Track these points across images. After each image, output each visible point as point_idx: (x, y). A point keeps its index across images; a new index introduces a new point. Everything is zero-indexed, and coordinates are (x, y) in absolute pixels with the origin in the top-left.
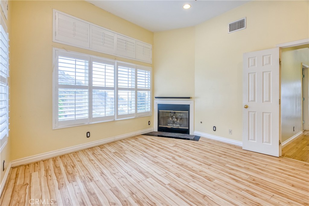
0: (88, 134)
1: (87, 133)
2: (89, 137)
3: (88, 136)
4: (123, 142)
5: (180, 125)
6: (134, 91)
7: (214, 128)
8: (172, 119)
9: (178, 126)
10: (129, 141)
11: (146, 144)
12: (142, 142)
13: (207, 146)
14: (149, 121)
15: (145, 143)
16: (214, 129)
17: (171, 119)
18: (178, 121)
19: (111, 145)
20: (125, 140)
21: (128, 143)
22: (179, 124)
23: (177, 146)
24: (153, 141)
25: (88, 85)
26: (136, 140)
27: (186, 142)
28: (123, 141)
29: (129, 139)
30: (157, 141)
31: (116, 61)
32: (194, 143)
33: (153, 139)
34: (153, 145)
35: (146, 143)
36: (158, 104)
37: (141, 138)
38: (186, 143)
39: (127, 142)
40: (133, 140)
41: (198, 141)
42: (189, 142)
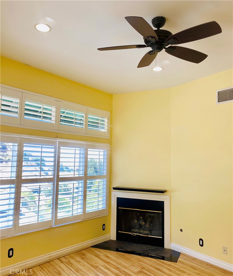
0: (11, 252)
1: (9, 250)
2: (12, 256)
3: (11, 254)
4: (62, 262)
5: (151, 231)
6: (82, 181)
7: (201, 241)
8: (138, 221)
9: (147, 232)
10: (72, 261)
11: (97, 267)
12: (91, 263)
13: (189, 272)
14: (104, 225)
15: (95, 265)
16: (201, 244)
17: (136, 221)
18: (147, 226)
19: (44, 269)
20: (66, 259)
21: (71, 264)
22: (149, 230)
23: (144, 273)
24: (108, 260)
25: (15, 178)
26: (82, 258)
27: (158, 264)
28: (63, 259)
29: (72, 255)
30: (114, 261)
31: (58, 140)
32: (169, 265)
33: (108, 257)
34: (107, 268)
35: (97, 265)
36: (117, 198)
37: (90, 253)
38: (157, 266)
39: (69, 261)
40: (78, 259)
41: (176, 261)
42: (163, 263)
